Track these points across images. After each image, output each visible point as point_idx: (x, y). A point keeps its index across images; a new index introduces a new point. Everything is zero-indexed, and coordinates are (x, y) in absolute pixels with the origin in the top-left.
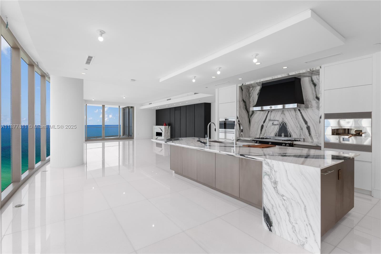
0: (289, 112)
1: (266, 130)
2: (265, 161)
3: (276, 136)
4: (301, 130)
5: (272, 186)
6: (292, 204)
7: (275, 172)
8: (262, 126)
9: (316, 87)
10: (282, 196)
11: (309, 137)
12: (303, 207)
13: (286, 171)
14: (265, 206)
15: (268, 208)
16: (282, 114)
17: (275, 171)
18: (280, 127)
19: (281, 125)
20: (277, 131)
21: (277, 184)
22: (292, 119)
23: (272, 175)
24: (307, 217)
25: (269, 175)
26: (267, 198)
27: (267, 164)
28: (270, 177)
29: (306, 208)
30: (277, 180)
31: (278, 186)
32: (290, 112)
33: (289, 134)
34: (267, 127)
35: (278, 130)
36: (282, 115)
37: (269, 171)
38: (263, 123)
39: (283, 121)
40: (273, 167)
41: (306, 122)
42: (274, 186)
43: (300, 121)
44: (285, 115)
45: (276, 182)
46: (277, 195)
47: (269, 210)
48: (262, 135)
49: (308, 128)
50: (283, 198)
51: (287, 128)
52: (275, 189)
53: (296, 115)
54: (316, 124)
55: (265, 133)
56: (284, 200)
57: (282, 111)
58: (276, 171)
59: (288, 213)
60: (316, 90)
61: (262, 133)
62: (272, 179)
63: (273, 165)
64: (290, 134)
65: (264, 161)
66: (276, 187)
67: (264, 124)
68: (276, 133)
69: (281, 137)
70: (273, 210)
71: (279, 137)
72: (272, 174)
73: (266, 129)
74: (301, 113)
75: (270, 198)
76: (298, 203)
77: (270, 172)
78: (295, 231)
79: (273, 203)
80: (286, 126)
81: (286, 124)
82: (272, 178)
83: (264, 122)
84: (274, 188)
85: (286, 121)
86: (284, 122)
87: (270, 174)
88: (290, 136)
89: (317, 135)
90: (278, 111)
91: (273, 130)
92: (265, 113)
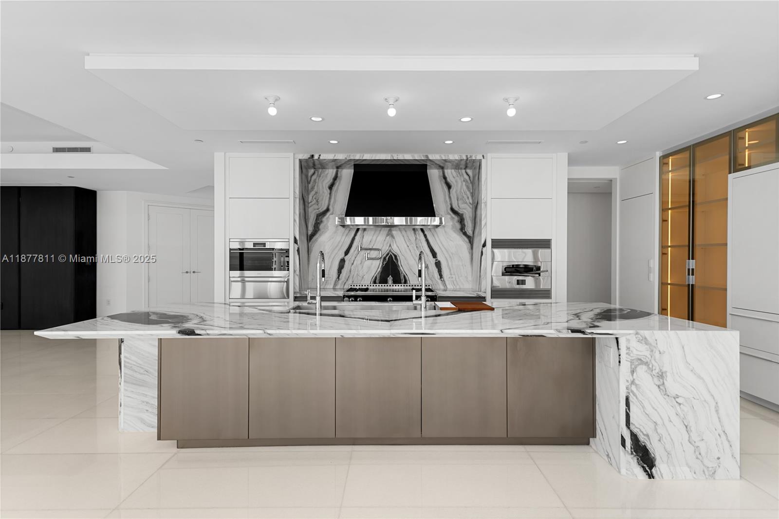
0: (401, 233)
1: (350, 271)
2: (639, 336)
3: (375, 282)
5: (655, 384)
6: (693, 408)
7: (660, 353)
8: (343, 261)
9: (451, 190)
10: (674, 398)
11: (439, 281)
12: (713, 404)
13: (683, 347)
14: (638, 430)
15: (645, 433)
16: (388, 235)
17: (659, 351)
18: (385, 263)
19: (387, 260)
20: (378, 271)
21: (665, 377)
22: (408, 246)
23: (653, 362)
24: (720, 421)
25: (646, 364)
26: (644, 411)
27: (642, 340)
28: (651, 366)
29: (718, 407)
30: (664, 370)
31: (666, 380)
32: (404, 232)
33: (402, 277)
34: (353, 264)
35: (379, 269)
36: (388, 238)
37: (648, 354)
38: (344, 255)
39: (390, 251)
40: (657, 344)
41: (434, 255)
42: (658, 383)
44: (394, 237)
45: (664, 374)
46: (665, 399)
47: (647, 436)
48: (340, 282)
49: (438, 265)
50: (677, 402)
51: (398, 264)
52: (661, 387)
53: (416, 238)
54: (450, 257)
55: (349, 277)
56: (680, 404)
57: (387, 231)
58: (661, 351)
59: (686, 427)
60: (451, 195)
61: (340, 277)
62: (655, 370)
63: (656, 340)
64: (404, 276)
65: (637, 336)
66: (664, 383)
67: (346, 258)
68: (376, 277)
69: (386, 285)
70: (657, 432)
71: (383, 285)
72: (655, 360)
73: (351, 269)
74: (425, 236)
75: (649, 410)
76: (705, 401)
77: (650, 357)
78: (700, 454)
79: (656, 418)
80: (398, 262)
81: (396, 256)
82: (654, 368)
83: (347, 253)
84: (659, 387)
85: (395, 249)
86: (393, 252)
87: (650, 361)
88: (406, 282)
89: (452, 278)
90: (380, 230)
91: (369, 270)
92: (349, 232)
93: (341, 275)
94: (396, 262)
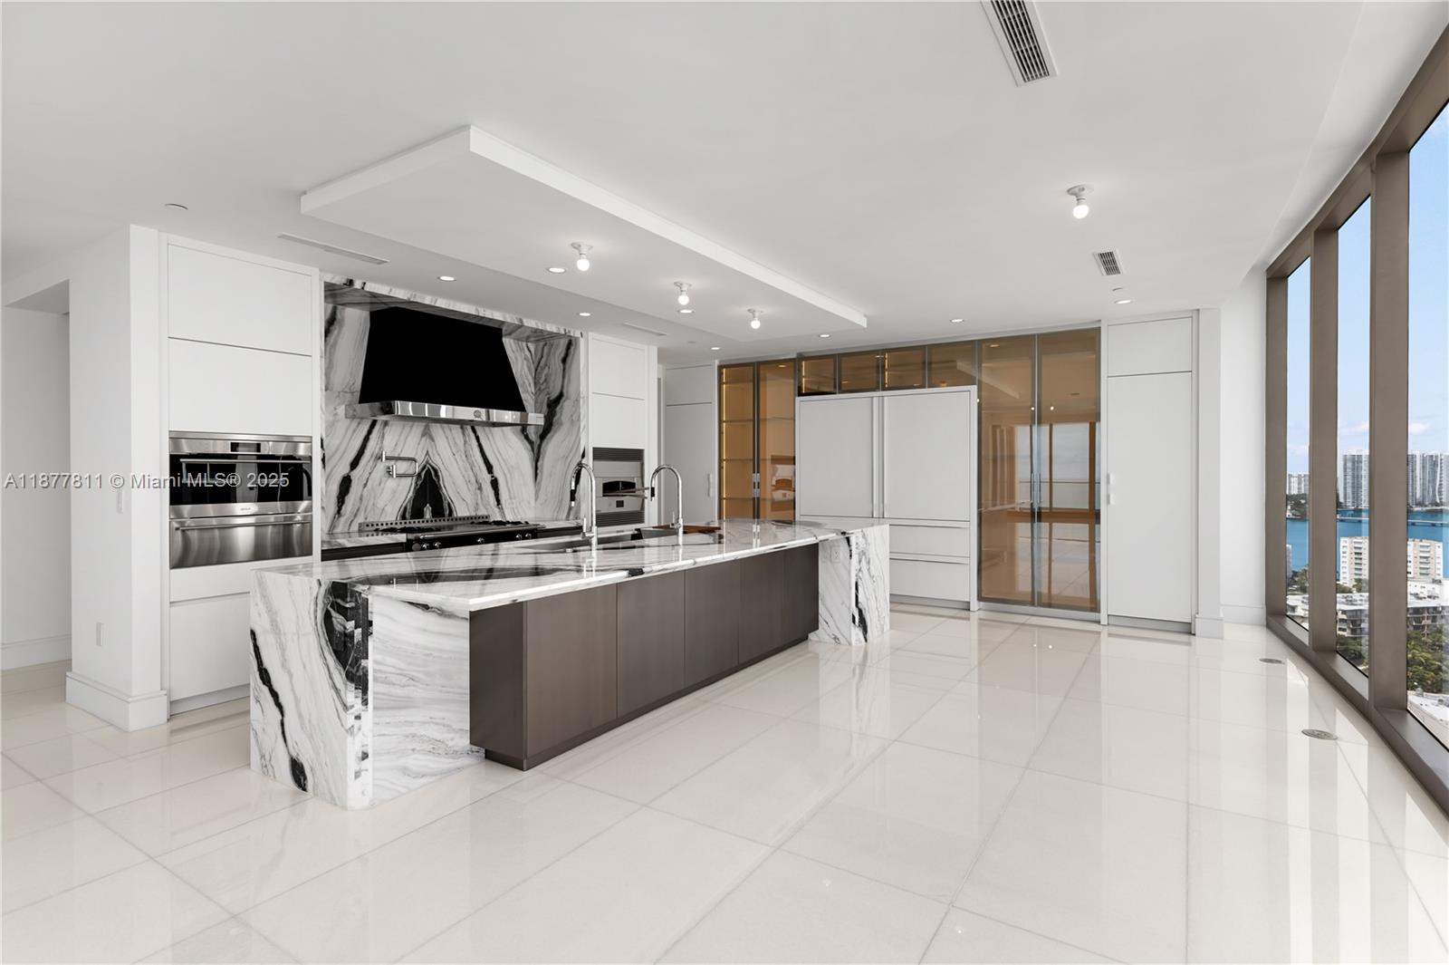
0: (444, 432)
1: (361, 499)
3: (403, 517)
4: (479, 492)
8: (346, 481)
11: (496, 510)
16: (424, 435)
18: (419, 483)
19: (423, 477)
20: (409, 497)
22: (453, 454)
32: (448, 432)
33: (446, 506)
34: (365, 485)
35: (411, 494)
36: (424, 439)
38: (348, 469)
39: (427, 462)
41: (490, 469)
43: (475, 464)
44: (433, 439)
48: (342, 519)
49: (495, 484)
51: (440, 485)
53: (465, 442)
54: (509, 472)
55: (358, 510)
57: (423, 428)
61: (342, 511)
64: (449, 504)
67: (355, 475)
68: (406, 508)
69: (421, 520)
71: (417, 521)
73: (362, 495)
74: (477, 438)
80: (439, 480)
81: (436, 471)
83: (354, 464)
85: (437, 462)
86: (432, 465)
88: (450, 514)
89: (513, 503)
90: (412, 426)
91: (394, 496)
92: (357, 427)
93: (344, 507)
94: (436, 480)
